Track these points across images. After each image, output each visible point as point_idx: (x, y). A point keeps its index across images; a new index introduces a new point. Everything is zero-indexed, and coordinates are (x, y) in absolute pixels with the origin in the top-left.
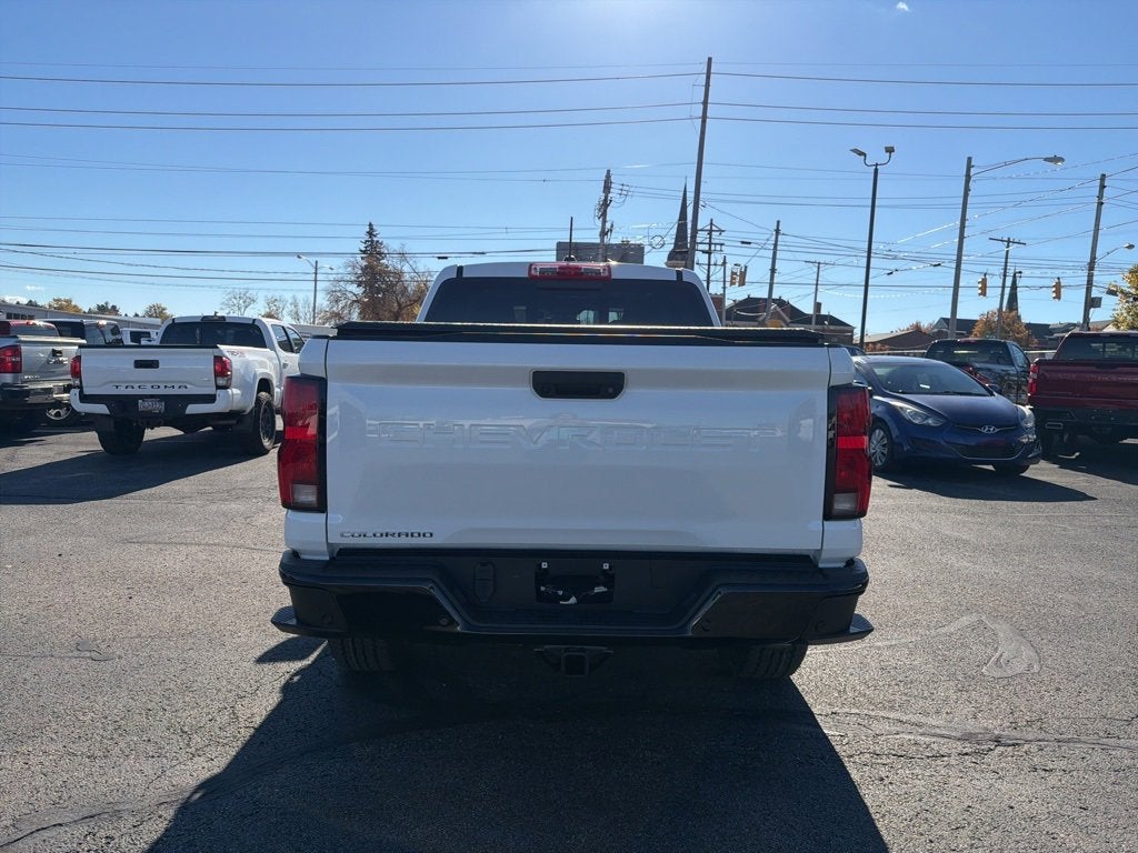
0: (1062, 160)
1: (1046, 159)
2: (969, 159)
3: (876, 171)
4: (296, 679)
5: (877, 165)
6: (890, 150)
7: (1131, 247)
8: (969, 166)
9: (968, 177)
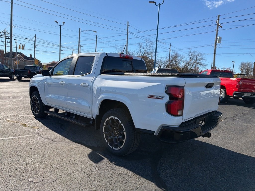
0: (96, 32)
1: (94, 31)
2: (80, 28)
3: (61, 27)
4: (114, 163)
5: (61, 26)
6: (64, 23)
7: (102, 50)
8: (80, 30)
9: (80, 32)
